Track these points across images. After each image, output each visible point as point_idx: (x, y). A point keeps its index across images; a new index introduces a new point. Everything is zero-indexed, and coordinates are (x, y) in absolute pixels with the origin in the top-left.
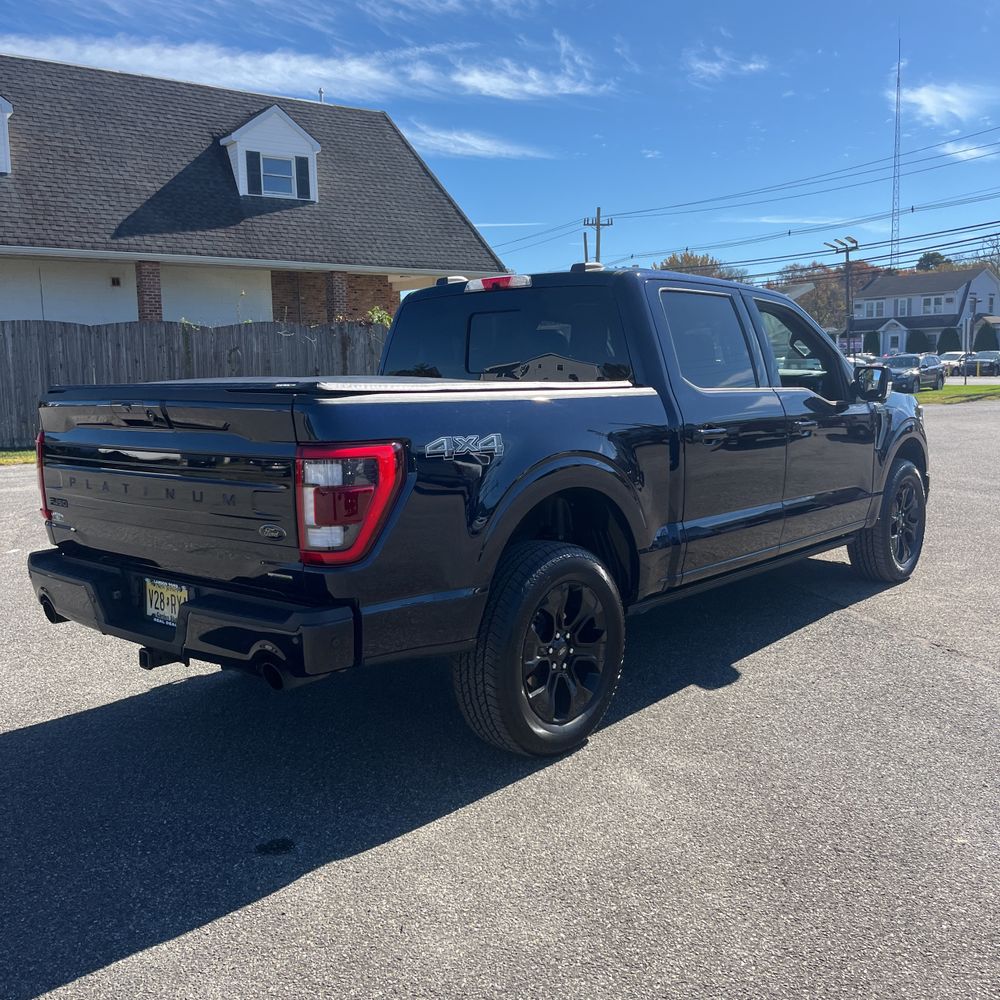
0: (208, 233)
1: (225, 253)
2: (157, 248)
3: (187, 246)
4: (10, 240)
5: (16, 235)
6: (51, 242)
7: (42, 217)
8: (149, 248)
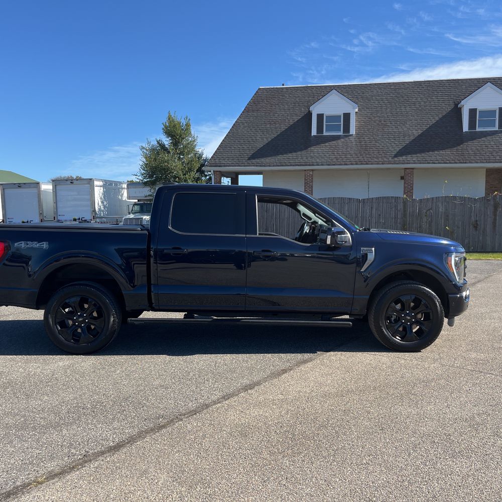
0: (441, 152)
1: (448, 162)
2: (412, 162)
3: (428, 159)
4: (348, 163)
5: (351, 160)
6: (364, 162)
7: (363, 152)
8: (408, 162)
